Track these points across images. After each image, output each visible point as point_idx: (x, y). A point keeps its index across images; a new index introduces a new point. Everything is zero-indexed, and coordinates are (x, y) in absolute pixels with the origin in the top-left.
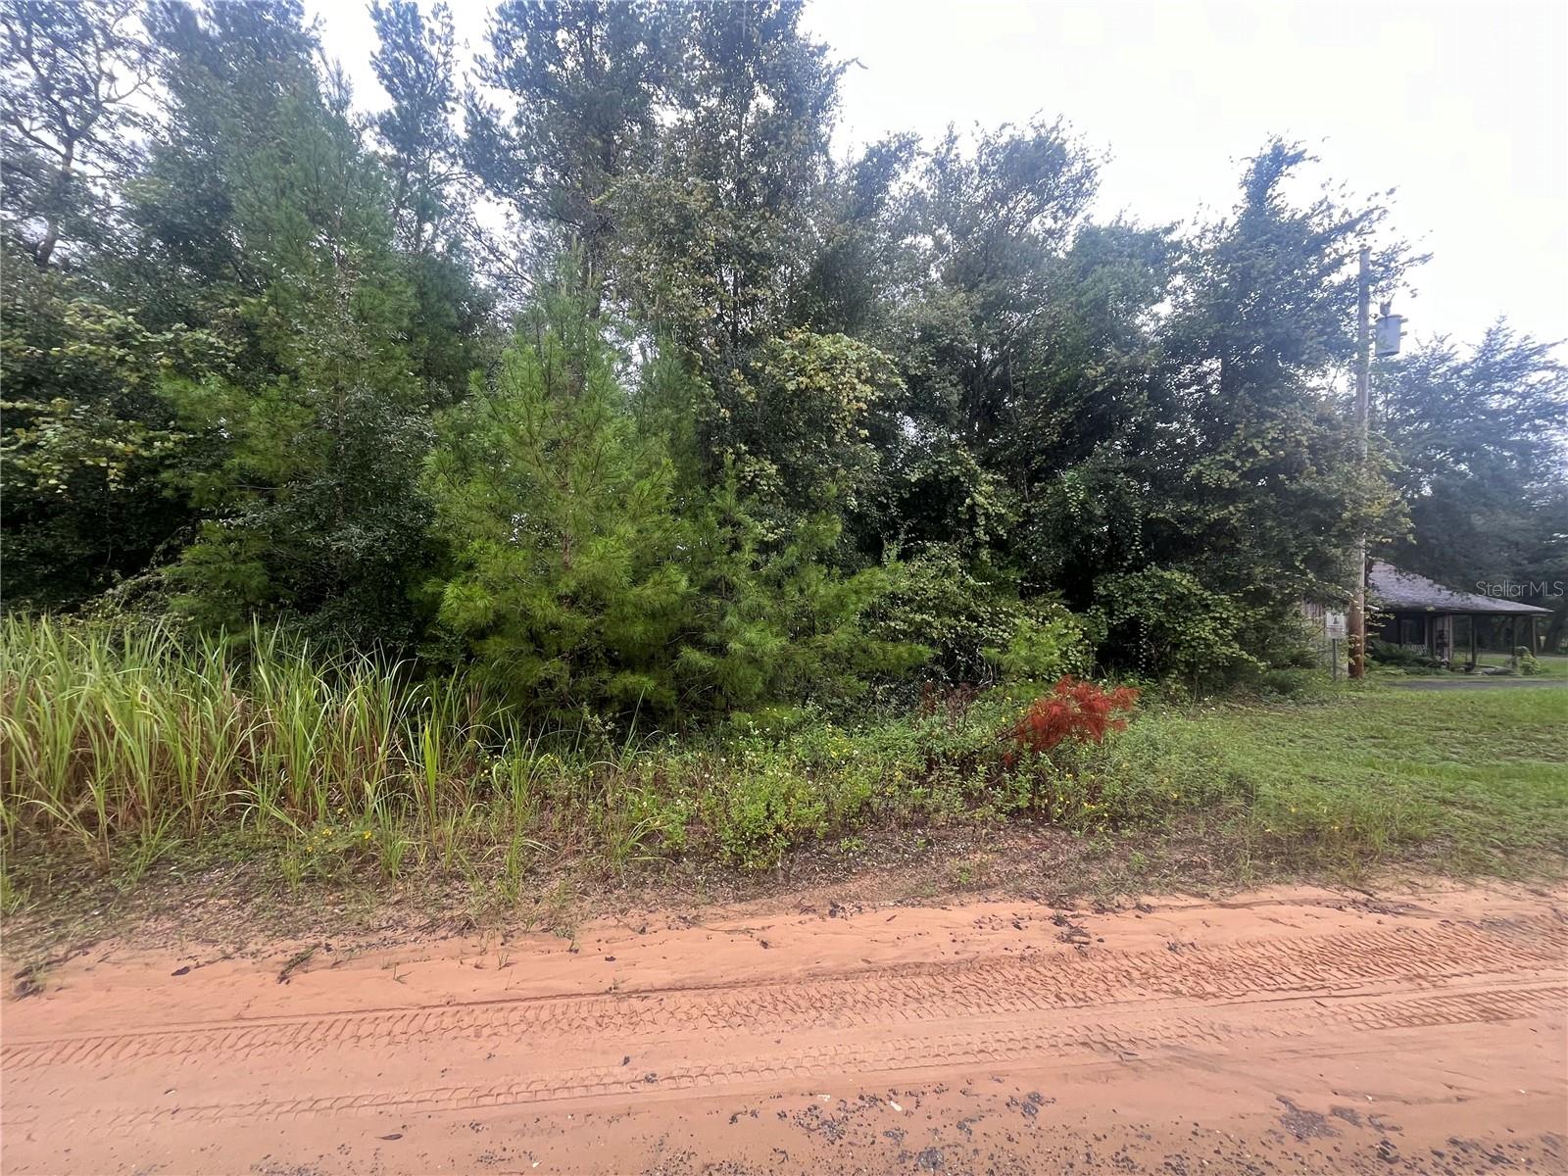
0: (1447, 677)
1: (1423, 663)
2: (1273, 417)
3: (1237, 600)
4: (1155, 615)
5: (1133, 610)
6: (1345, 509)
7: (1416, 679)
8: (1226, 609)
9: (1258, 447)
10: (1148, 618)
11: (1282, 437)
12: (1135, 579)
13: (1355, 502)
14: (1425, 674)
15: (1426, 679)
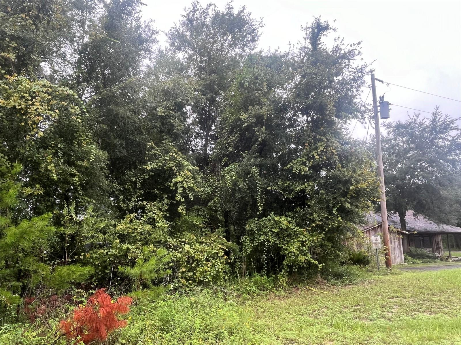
0: (439, 263)
1: (429, 257)
2: (321, 140)
3: (308, 231)
4: (272, 239)
5: (262, 238)
6: (352, 184)
7: (425, 265)
8: (305, 236)
9: (315, 155)
10: (269, 242)
11: (325, 150)
12: (264, 221)
13: (356, 181)
14: (430, 262)
15: (430, 265)
